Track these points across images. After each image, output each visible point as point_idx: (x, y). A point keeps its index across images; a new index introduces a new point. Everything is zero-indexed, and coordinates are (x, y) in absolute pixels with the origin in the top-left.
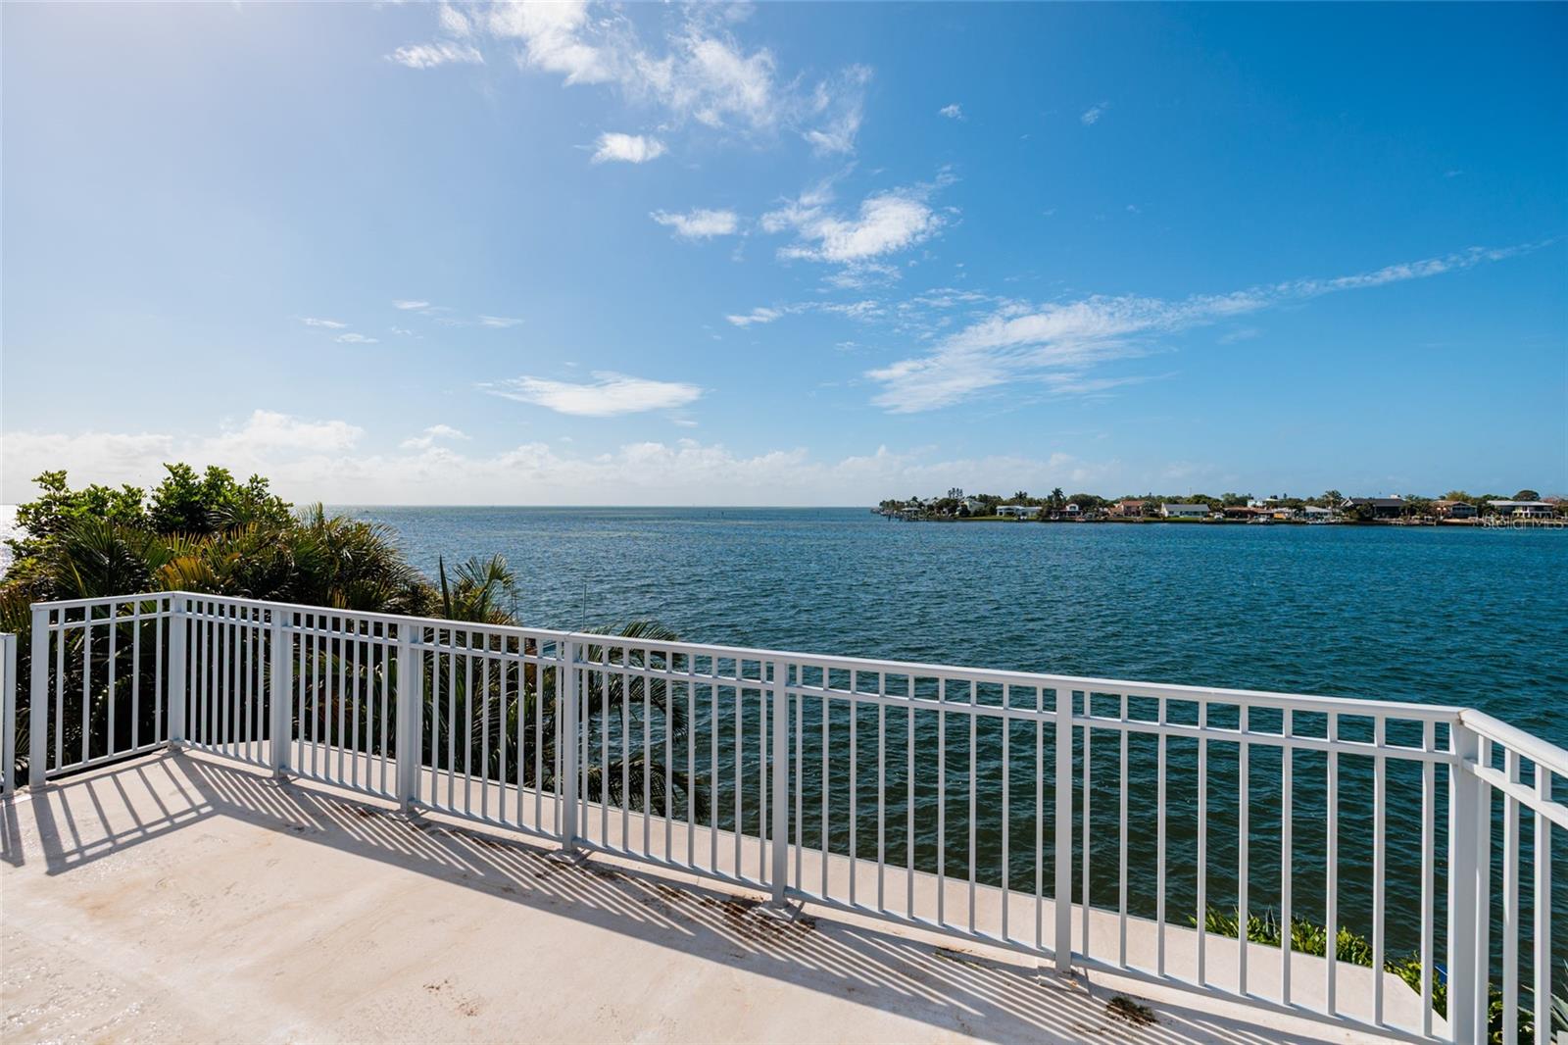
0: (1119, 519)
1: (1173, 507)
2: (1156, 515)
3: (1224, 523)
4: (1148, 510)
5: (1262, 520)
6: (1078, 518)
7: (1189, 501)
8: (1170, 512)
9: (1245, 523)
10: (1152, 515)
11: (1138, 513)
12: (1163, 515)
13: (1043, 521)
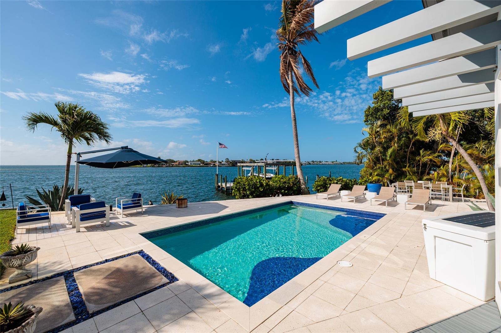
0: (177, 166)
1: (191, 163)
2: (187, 165)
3: (203, 166)
4: (185, 164)
5: (212, 166)
6: (164, 166)
7: (196, 161)
8: (191, 164)
9: (208, 166)
10: (186, 165)
11: (182, 164)
12: (189, 165)
13: (152, 167)
